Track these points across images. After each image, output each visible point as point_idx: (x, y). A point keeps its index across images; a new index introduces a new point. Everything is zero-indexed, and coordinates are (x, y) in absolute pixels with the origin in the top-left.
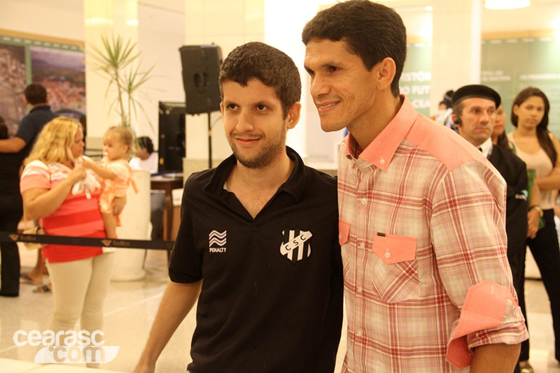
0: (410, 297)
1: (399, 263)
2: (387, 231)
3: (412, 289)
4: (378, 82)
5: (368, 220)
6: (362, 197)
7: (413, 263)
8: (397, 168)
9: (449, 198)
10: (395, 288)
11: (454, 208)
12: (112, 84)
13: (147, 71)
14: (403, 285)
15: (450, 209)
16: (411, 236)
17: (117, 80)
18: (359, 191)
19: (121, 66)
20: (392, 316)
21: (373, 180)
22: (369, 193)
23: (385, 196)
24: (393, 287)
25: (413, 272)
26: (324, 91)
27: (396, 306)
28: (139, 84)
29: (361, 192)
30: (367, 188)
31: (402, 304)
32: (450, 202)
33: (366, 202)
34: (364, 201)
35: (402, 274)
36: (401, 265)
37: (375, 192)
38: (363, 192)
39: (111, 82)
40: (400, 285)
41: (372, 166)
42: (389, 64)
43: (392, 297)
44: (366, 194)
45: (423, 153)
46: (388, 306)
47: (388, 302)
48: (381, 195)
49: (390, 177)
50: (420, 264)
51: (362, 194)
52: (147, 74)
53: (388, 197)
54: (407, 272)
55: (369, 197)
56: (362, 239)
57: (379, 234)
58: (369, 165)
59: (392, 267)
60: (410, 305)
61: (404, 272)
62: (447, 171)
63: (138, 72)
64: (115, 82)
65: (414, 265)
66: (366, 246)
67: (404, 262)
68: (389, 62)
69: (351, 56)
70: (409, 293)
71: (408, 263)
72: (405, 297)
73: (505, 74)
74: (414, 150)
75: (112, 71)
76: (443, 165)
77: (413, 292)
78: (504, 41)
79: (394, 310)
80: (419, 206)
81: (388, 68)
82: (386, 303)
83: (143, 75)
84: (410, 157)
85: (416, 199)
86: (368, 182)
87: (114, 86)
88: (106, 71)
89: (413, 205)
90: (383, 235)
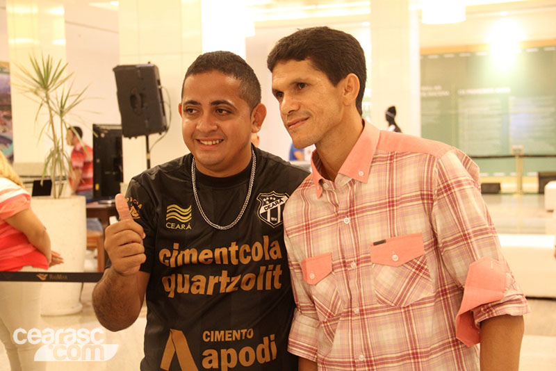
0: (423, 296)
1: (407, 263)
2: (386, 236)
3: (424, 287)
4: (345, 98)
5: (356, 237)
6: (344, 217)
7: (421, 258)
8: (379, 176)
9: (443, 183)
10: (406, 290)
11: (449, 193)
12: (43, 107)
13: (80, 93)
14: (414, 284)
15: (445, 195)
16: (414, 232)
17: (48, 102)
18: (339, 212)
19: (51, 88)
20: (408, 319)
21: (353, 195)
22: (350, 211)
23: (371, 206)
24: (404, 289)
25: (423, 268)
26: (294, 108)
27: (410, 308)
28: (71, 107)
29: (342, 211)
30: (349, 205)
31: (416, 305)
32: (445, 187)
33: (349, 221)
34: (347, 220)
35: (412, 273)
36: (409, 265)
37: (359, 207)
38: (345, 211)
39: (41, 105)
40: (411, 286)
41: (350, 182)
42: (352, 80)
43: (406, 300)
44: (347, 213)
45: (403, 154)
46: (403, 310)
47: (402, 306)
48: (366, 207)
49: (373, 186)
50: (428, 258)
51: (343, 213)
52: (80, 96)
53: (376, 205)
54: (417, 269)
55: (351, 215)
56: (352, 259)
57: (376, 244)
58: (347, 182)
59: (401, 268)
60: (425, 303)
61: (414, 270)
62: (436, 159)
63: (70, 94)
64: (45, 105)
65: (423, 260)
66: (358, 265)
67: (411, 261)
68: (353, 78)
69: (316, 72)
70: (421, 292)
71: (415, 261)
72: (418, 297)
73: (443, 89)
74: (391, 156)
75: (43, 94)
76: (431, 155)
77: (426, 290)
78: (441, 56)
79: (409, 313)
80: (418, 200)
81: (352, 84)
82: (400, 308)
83: (77, 97)
84: (390, 163)
85: (414, 194)
86: (348, 199)
87: (45, 109)
88: (36, 93)
89: (411, 201)
90: (383, 242)
